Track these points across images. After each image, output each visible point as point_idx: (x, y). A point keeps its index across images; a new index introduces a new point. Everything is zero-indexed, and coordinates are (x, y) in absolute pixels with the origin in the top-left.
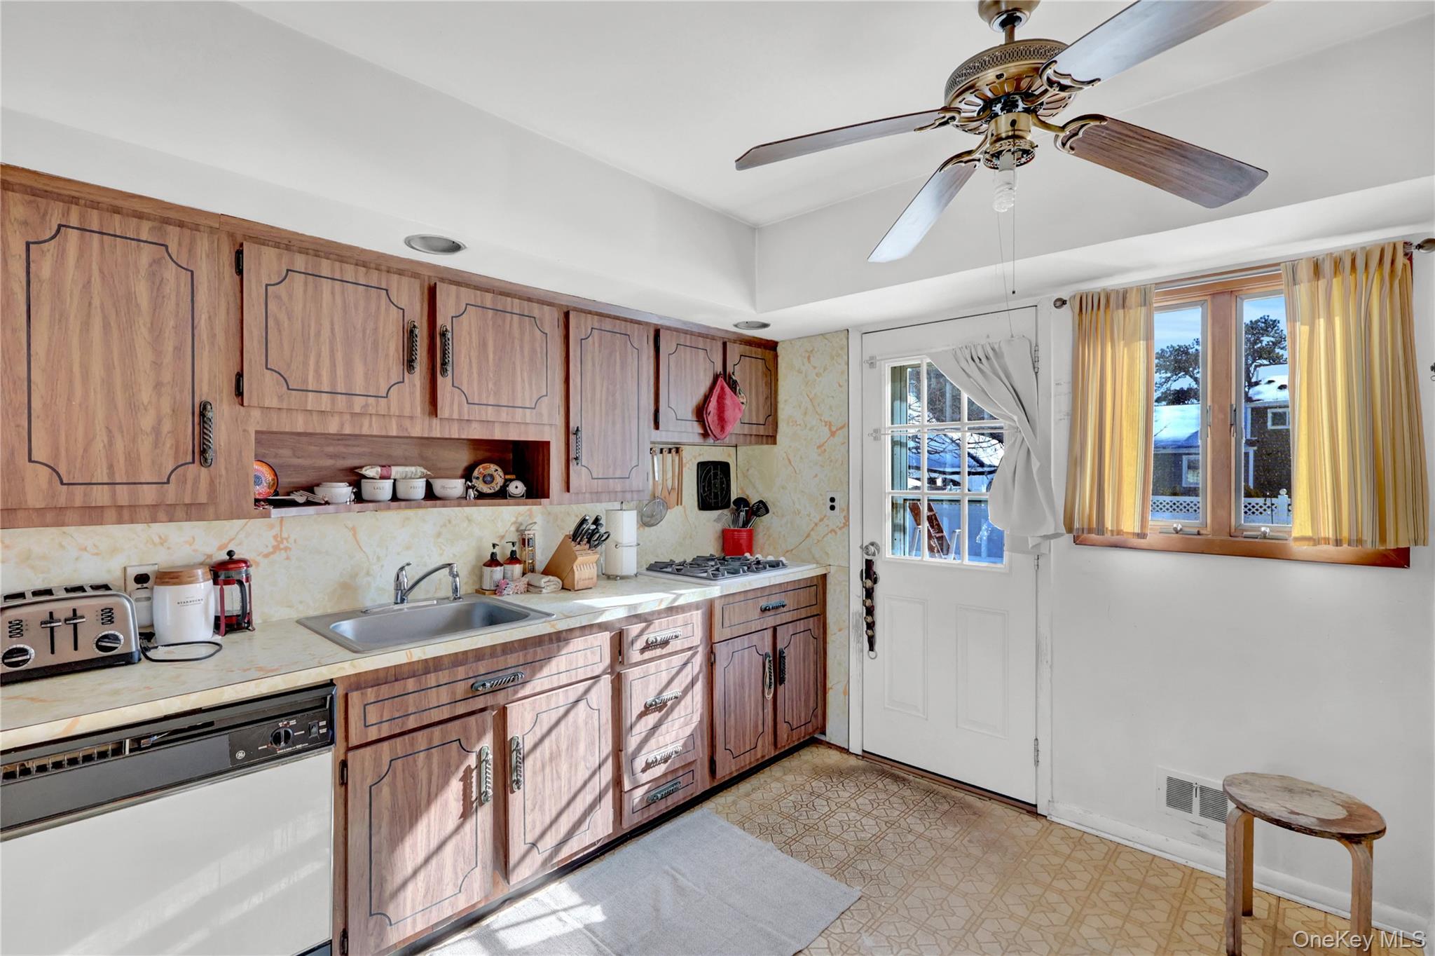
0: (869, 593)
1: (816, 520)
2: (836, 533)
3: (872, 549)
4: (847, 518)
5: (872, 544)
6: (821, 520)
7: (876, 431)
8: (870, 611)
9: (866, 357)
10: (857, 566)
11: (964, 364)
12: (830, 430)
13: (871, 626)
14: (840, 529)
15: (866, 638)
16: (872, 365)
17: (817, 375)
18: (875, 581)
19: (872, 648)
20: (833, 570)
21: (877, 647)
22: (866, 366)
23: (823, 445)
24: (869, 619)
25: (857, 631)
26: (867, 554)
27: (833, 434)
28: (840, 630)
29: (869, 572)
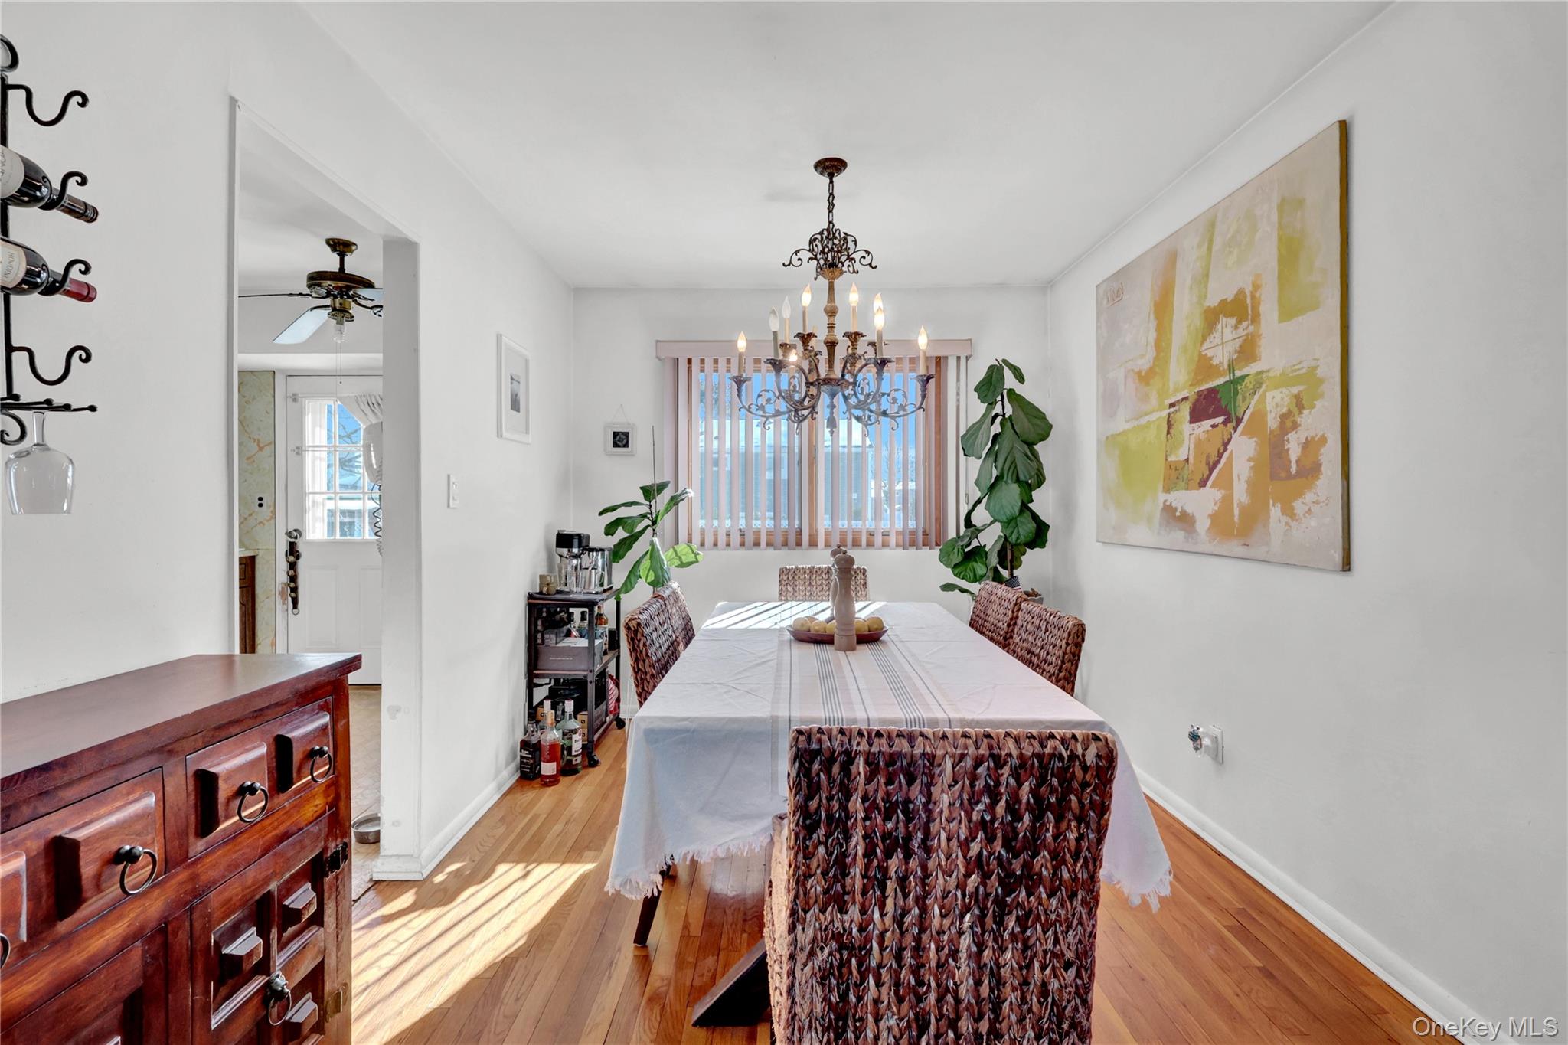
0: (293, 566)
1: (246, 515)
2: (264, 524)
3: (295, 534)
4: (274, 513)
5: (295, 530)
6: (250, 515)
7: (298, 448)
8: (293, 579)
9: (290, 394)
10: (282, 547)
11: (362, 407)
12: (258, 445)
13: (295, 590)
14: (268, 521)
15: (290, 599)
16: (295, 400)
17: (246, 402)
18: (298, 557)
19: (295, 606)
20: (261, 553)
21: (299, 606)
22: (290, 400)
23: (252, 457)
24: (292, 585)
25: (282, 597)
26: (290, 537)
27: (261, 449)
28: (267, 598)
29: (293, 551)
